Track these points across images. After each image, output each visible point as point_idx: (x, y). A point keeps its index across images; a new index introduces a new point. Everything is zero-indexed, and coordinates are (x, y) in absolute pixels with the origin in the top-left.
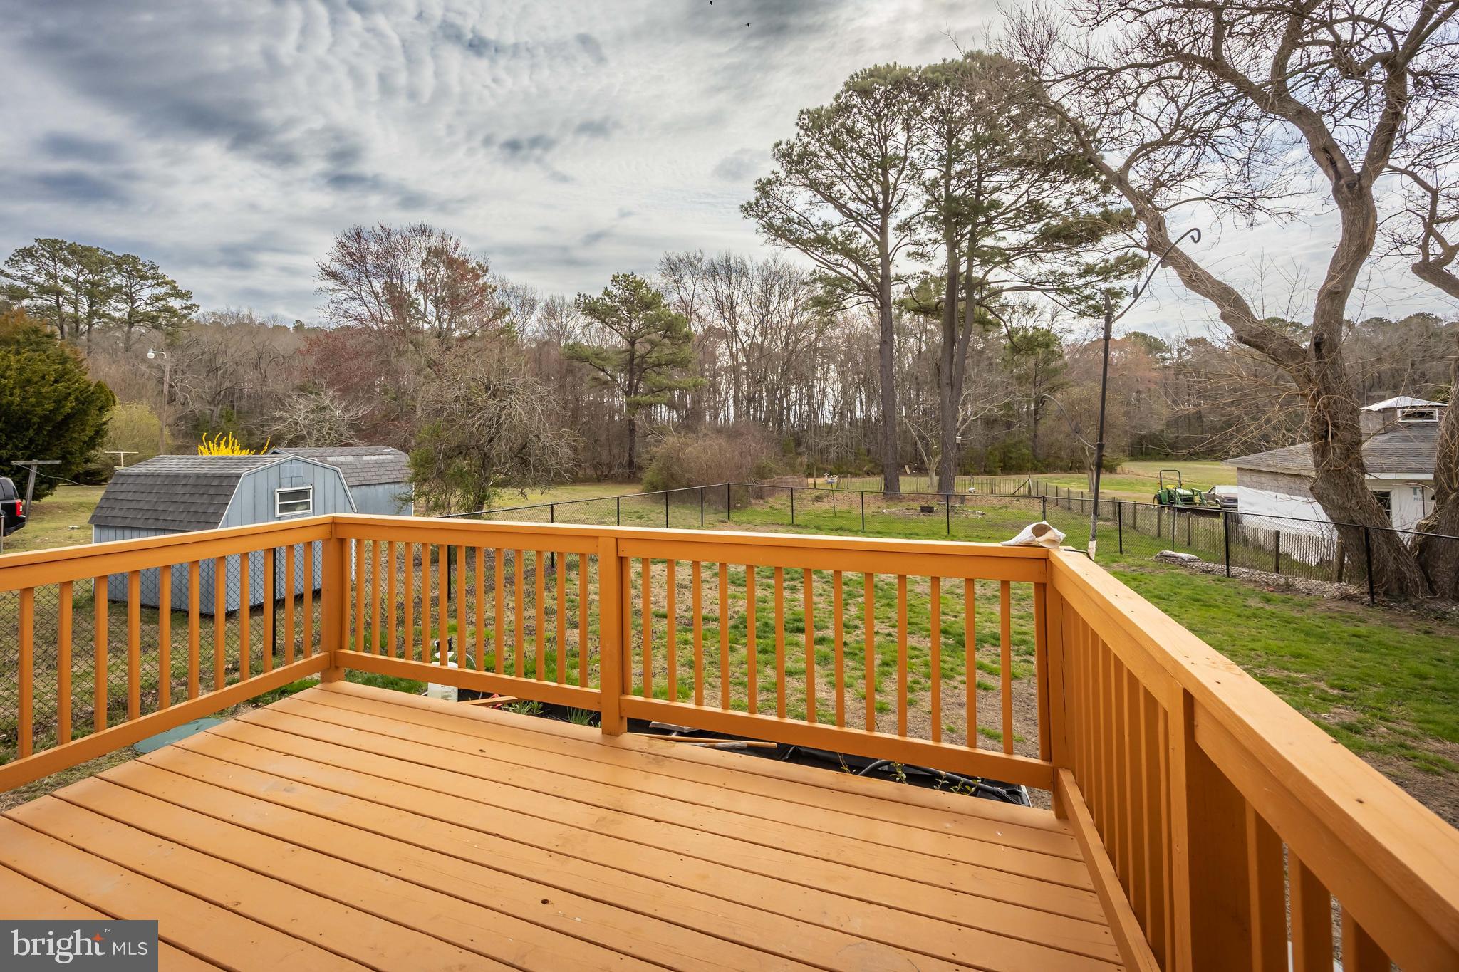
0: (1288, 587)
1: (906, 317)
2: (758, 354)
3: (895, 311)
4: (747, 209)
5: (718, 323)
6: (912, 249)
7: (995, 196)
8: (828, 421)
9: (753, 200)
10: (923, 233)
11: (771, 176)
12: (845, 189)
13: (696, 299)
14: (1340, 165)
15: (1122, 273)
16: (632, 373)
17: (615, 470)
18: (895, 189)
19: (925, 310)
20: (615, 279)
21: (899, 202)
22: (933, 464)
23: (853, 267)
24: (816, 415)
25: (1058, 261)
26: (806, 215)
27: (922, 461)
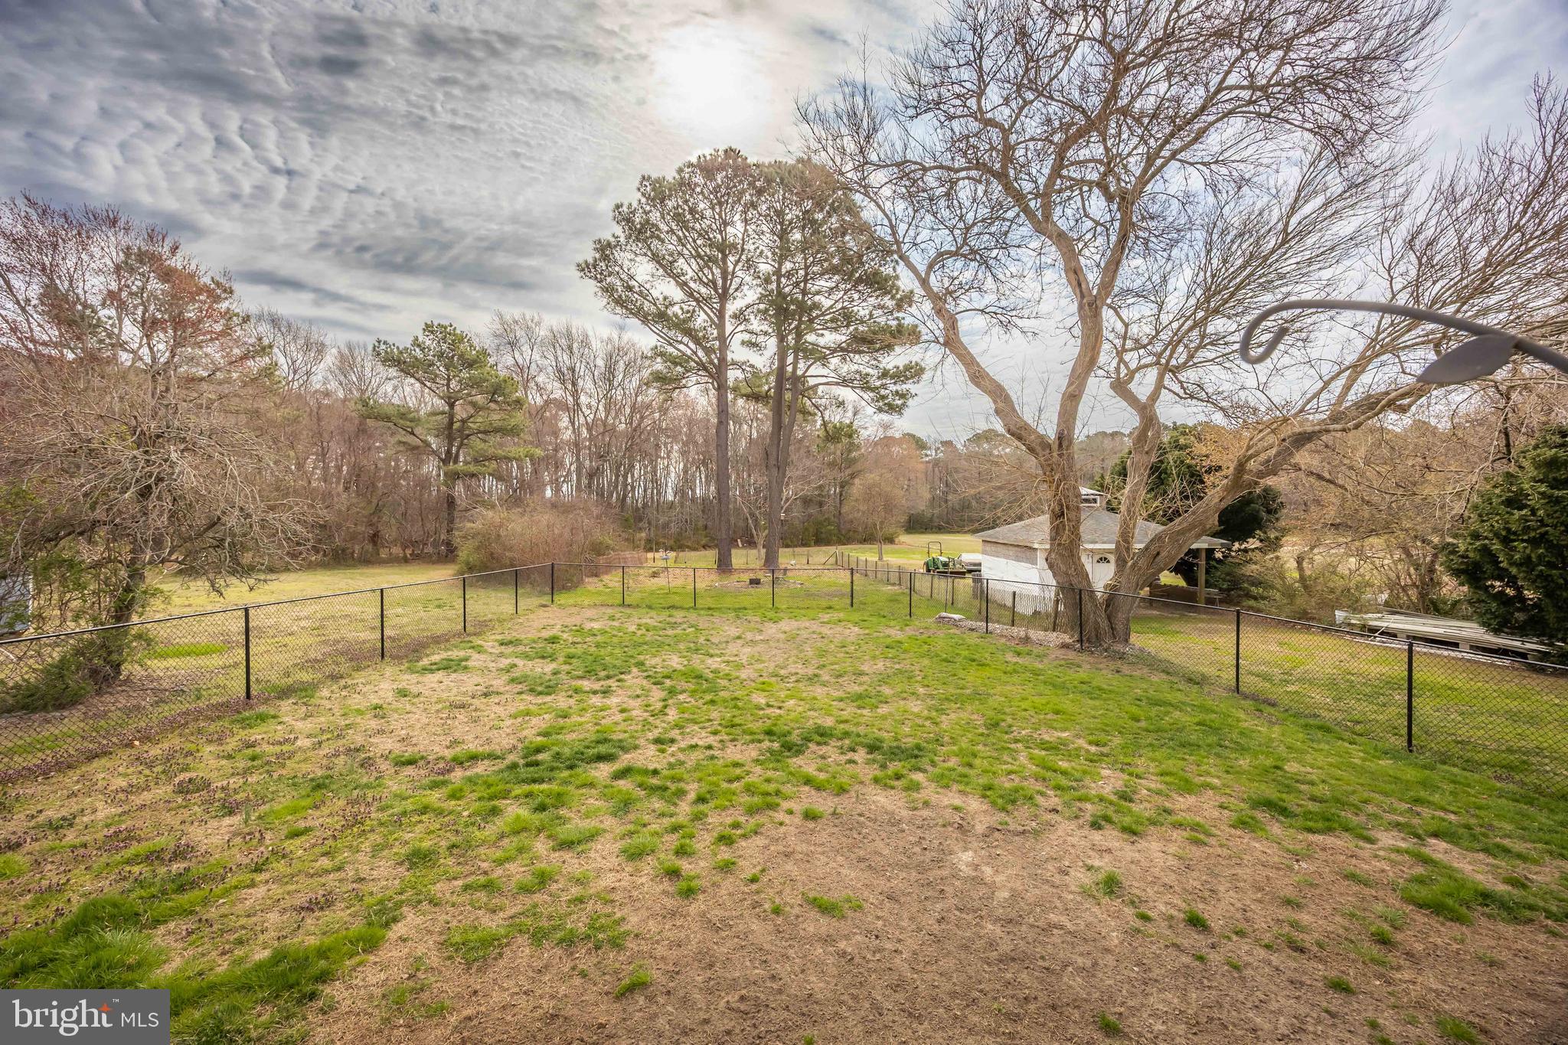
0: (1027, 640)
1: (741, 402)
2: (602, 430)
3: (730, 397)
4: (584, 268)
5: (558, 394)
6: (746, 337)
7: (817, 298)
8: (670, 498)
9: (591, 261)
10: (756, 324)
11: (612, 240)
12: (687, 268)
13: (533, 366)
14: (1084, 286)
15: (907, 379)
16: (450, 439)
17: (429, 549)
18: (733, 277)
19: (755, 397)
20: (428, 328)
21: (736, 290)
22: (761, 537)
23: (692, 345)
24: (659, 493)
25: (860, 363)
26: (648, 286)
27: (752, 536)
